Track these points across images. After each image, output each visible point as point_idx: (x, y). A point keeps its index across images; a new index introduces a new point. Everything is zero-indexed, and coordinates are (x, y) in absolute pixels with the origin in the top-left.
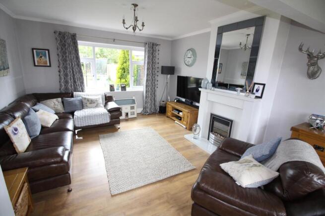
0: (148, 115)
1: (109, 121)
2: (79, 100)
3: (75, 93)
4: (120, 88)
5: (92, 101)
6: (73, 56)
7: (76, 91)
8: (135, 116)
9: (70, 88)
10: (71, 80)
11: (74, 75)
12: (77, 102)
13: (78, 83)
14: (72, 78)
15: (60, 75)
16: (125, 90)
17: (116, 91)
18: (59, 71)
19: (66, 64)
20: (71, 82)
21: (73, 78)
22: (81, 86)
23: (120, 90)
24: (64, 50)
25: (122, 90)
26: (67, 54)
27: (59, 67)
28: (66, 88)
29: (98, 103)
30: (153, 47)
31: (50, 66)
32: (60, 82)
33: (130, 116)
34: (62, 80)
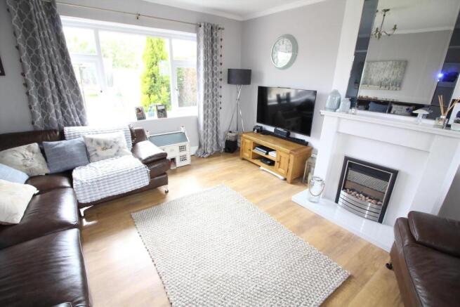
2: (78, 145)
3: (67, 130)
6: (53, 49)
7: (69, 125)
9: (55, 119)
10: (54, 103)
11: (59, 91)
12: (74, 149)
13: (71, 107)
14: (57, 97)
15: (27, 93)
18: (26, 85)
19: (39, 68)
20: (56, 107)
21: (60, 99)
22: (78, 114)
24: (31, 36)
26: (40, 46)
27: (23, 74)
28: (47, 120)
30: (212, 34)
32: (31, 108)
34: (36, 104)
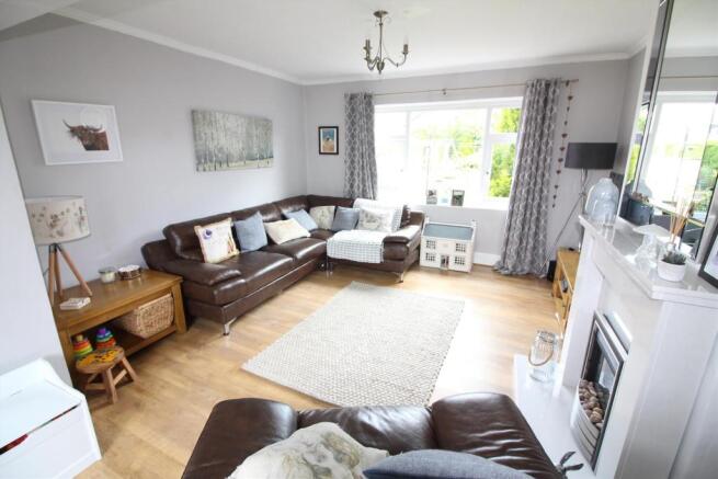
0: (507, 275)
1: (378, 261)
4: (450, 198)
5: (372, 217)
8: (466, 268)
16: (461, 204)
17: (439, 203)
23: (449, 204)
25: (453, 203)
29: (381, 224)
31: (337, 153)
33: (452, 266)
